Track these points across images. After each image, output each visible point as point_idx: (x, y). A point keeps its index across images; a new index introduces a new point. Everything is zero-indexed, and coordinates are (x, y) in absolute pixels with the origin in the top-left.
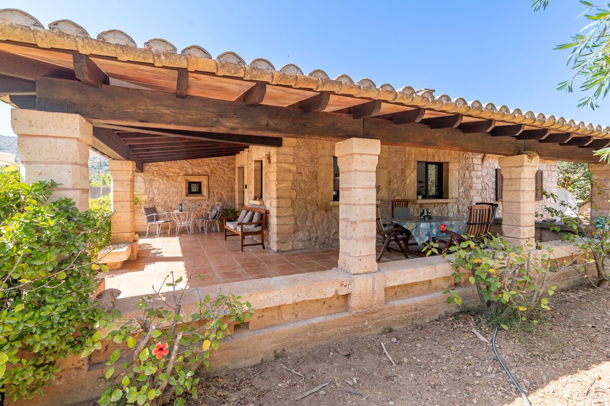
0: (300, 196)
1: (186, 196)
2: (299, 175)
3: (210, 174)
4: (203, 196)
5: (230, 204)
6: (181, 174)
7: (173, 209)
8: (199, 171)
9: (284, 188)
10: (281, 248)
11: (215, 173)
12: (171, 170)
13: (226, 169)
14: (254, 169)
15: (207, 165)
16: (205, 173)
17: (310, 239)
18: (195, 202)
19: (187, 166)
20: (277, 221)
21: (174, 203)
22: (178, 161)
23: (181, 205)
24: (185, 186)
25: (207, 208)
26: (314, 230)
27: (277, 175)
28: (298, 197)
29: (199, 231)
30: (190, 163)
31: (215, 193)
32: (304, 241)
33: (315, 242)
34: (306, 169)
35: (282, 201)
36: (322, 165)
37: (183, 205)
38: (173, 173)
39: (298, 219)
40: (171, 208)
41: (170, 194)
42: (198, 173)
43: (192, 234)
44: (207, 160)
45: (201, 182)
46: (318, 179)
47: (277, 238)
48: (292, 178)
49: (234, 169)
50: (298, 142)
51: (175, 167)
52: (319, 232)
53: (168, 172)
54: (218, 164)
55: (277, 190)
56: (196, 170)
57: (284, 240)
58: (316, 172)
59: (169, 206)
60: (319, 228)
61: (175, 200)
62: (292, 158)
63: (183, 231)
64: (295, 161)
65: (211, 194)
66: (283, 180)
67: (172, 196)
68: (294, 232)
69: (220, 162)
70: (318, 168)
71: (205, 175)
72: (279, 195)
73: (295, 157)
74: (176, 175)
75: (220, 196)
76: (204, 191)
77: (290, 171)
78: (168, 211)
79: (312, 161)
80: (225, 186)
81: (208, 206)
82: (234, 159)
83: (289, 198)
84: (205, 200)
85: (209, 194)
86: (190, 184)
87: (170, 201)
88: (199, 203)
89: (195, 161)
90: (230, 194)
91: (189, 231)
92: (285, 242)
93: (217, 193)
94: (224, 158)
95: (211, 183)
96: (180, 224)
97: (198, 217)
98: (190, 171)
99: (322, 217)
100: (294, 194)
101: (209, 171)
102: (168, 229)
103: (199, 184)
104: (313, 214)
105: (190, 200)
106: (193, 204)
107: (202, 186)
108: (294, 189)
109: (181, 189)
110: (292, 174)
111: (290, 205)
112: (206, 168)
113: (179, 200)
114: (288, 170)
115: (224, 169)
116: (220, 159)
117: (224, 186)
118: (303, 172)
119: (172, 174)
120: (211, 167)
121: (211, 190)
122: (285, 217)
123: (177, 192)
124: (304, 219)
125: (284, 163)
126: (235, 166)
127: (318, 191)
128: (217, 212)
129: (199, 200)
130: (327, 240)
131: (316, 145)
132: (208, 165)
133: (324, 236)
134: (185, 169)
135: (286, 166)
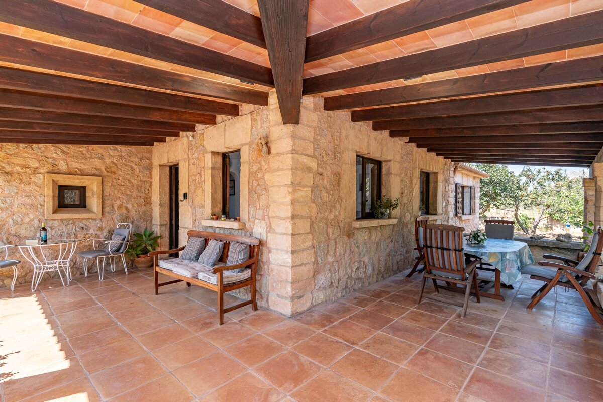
0: (321, 213)
1: (55, 212)
2: (320, 177)
3: (105, 173)
4: (91, 211)
5: (143, 225)
6: (42, 171)
7: (20, 239)
8: (83, 167)
9: (301, 200)
10: (297, 309)
11: (114, 173)
12: (15, 160)
13: (135, 167)
14: (210, 165)
15: (100, 158)
16: (94, 171)
17: (332, 283)
18: (74, 223)
19: (55, 156)
20: (292, 259)
21: (26, 225)
22: (35, 146)
23: (44, 229)
24: (51, 194)
25: (99, 233)
26: (337, 269)
27: (292, 175)
28: (319, 214)
29: (82, 274)
30: (63, 152)
31: (116, 208)
32: (324, 288)
33: (337, 288)
34: (328, 167)
35: (300, 223)
36: (346, 164)
37: (48, 229)
38: (23, 167)
39: (319, 253)
40: (18, 237)
41: (15, 209)
42: (80, 170)
43: (72, 284)
44: (99, 149)
45: (86, 187)
46: (341, 185)
47: (293, 290)
48: (312, 183)
49: (150, 168)
50: (320, 121)
51: (26, 155)
52: (341, 271)
53: (8, 164)
54: (121, 157)
55: (293, 203)
56: (75, 165)
57: (301, 293)
58: (339, 174)
59: (13, 232)
60: (341, 264)
61: (27, 220)
62: (312, 146)
63: (50, 281)
64: (316, 153)
65: (107, 209)
66: (300, 184)
67: (18, 212)
68: (314, 276)
69: (124, 154)
70: (341, 167)
71: (94, 175)
72: (295, 213)
73: (316, 146)
74: (28, 171)
75: (124, 211)
76: (94, 202)
77: (309, 169)
78: (10, 243)
79: (335, 156)
80: (134, 195)
81: (101, 229)
82: (151, 152)
83: (307, 218)
84: (95, 219)
85: (103, 208)
86: (62, 190)
87: (15, 223)
88: (82, 225)
89: (73, 149)
90: (144, 208)
91: (65, 280)
92: (301, 297)
93: (120, 207)
94: (133, 148)
95: (107, 190)
96: (40, 267)
97: (82, 251)
98: (63, 166)
99: (345, 246)
100: (314, 210)
101: (103, 169)
102: (11, 277)
103: (83, 190)
104: (335, 242)
105: (62, 220)
106: (71, 226)
107: (89, 194)
108: (313, 202)
109: (41, 199)
110: (311, 175)
111: (309, 230)
112: (98, 163)
113: (36, 221)
114: (307, 168)
115: (132, 167)
116: (124, 149)
117: (131, 196)
118: (325, 174)
119: (19, 169)
120: (108, 161)
121: (108, 202)
122: (303, 250)
123: (32, 205)
124: (326, 252)
125: (302, 154)
126: (151, 164)
127: (340, 204)
128: (123, 240)
129: (83, 219)
130: (349, 281)
131: (339, 131)
132: (102, 158)
133: (346, 277)
134: (50, 160)
135: (305, 161)
